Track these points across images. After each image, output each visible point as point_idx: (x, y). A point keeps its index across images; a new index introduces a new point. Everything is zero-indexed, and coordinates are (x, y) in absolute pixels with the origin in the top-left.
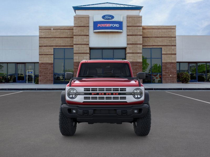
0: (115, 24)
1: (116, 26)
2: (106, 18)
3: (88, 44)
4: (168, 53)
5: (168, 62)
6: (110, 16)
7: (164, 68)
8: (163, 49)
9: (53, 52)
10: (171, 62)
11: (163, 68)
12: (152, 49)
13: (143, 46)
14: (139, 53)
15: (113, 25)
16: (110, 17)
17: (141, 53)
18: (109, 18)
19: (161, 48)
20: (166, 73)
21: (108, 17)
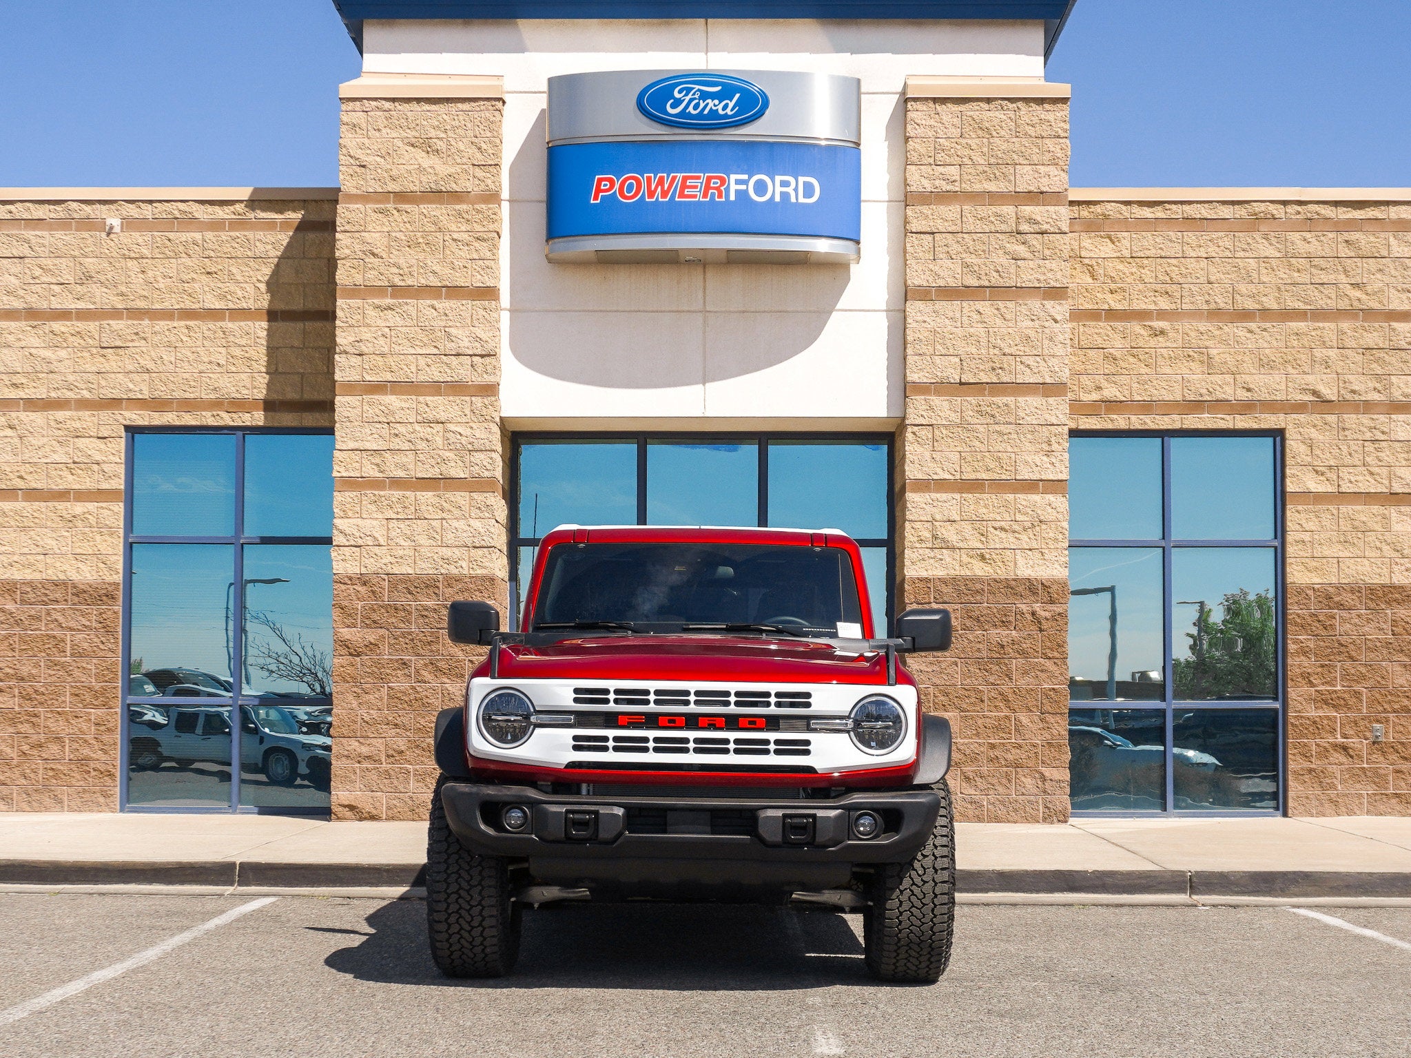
0: (778, 178)
1: (785, 196)
2: (683, 114)
3: (490, 390)
4: (1346, 488)
5: (1354, 589)
6: (728, 86)
7: (1304, 652)
8: (1294, 445)
9: (121, 470)
10: (1385, 580)
11: (1292, 647)
12: (1174, 443)
13: (1078, 408)
14: (1031, 486)
15: (761, 188)
16: (719, 96)
17: (1054, 486)
18: (714, 114)
19: (1278, 435)
20: (1324, 700)
21: (704, 96)
